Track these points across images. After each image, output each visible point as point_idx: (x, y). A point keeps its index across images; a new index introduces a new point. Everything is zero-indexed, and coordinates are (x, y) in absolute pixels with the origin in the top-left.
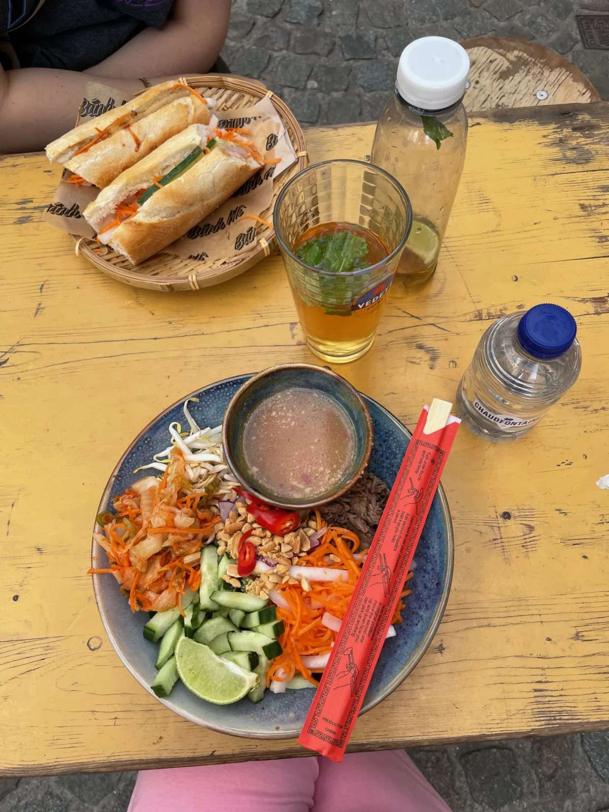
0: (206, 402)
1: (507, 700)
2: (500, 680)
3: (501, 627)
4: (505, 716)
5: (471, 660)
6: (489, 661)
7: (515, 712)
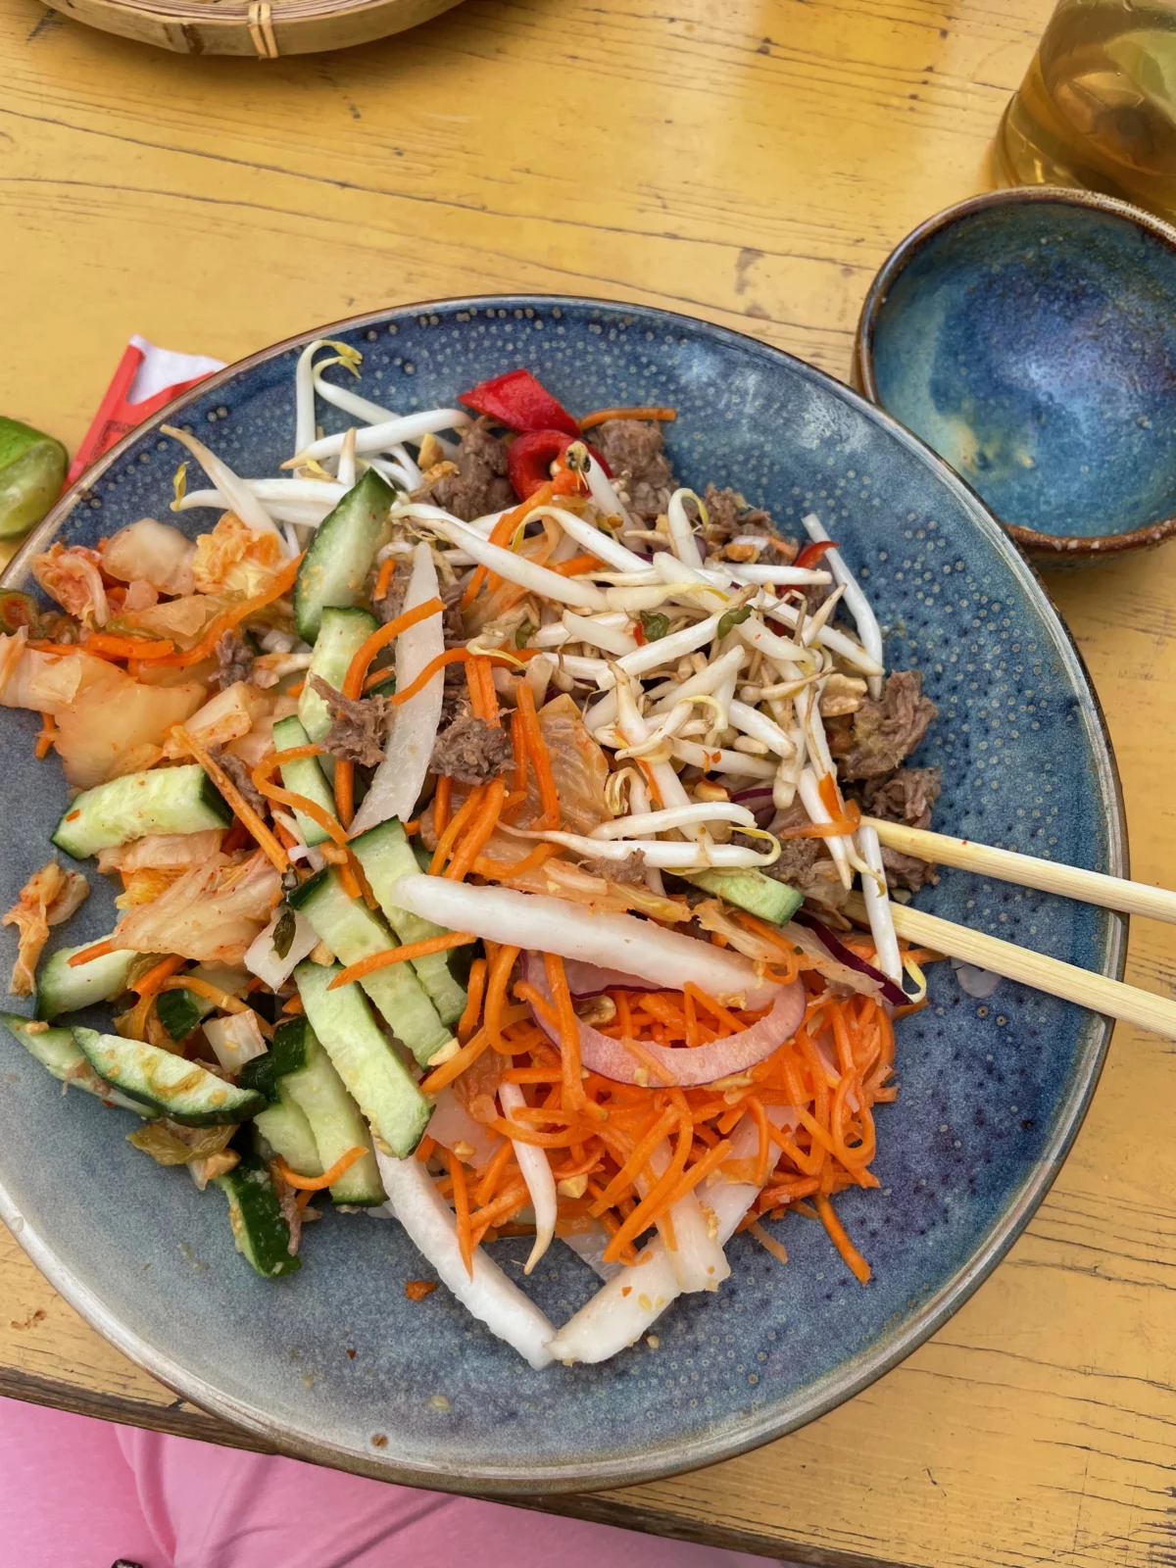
0: (432, 353)
1: (1086, 1500)
2: (1084, 1436)
3: (1129, 1287)
4: (1066, 1543)
5: (1014, 1356)
6: (1064, 1372)
7: (1102, 1540)
